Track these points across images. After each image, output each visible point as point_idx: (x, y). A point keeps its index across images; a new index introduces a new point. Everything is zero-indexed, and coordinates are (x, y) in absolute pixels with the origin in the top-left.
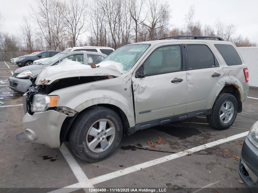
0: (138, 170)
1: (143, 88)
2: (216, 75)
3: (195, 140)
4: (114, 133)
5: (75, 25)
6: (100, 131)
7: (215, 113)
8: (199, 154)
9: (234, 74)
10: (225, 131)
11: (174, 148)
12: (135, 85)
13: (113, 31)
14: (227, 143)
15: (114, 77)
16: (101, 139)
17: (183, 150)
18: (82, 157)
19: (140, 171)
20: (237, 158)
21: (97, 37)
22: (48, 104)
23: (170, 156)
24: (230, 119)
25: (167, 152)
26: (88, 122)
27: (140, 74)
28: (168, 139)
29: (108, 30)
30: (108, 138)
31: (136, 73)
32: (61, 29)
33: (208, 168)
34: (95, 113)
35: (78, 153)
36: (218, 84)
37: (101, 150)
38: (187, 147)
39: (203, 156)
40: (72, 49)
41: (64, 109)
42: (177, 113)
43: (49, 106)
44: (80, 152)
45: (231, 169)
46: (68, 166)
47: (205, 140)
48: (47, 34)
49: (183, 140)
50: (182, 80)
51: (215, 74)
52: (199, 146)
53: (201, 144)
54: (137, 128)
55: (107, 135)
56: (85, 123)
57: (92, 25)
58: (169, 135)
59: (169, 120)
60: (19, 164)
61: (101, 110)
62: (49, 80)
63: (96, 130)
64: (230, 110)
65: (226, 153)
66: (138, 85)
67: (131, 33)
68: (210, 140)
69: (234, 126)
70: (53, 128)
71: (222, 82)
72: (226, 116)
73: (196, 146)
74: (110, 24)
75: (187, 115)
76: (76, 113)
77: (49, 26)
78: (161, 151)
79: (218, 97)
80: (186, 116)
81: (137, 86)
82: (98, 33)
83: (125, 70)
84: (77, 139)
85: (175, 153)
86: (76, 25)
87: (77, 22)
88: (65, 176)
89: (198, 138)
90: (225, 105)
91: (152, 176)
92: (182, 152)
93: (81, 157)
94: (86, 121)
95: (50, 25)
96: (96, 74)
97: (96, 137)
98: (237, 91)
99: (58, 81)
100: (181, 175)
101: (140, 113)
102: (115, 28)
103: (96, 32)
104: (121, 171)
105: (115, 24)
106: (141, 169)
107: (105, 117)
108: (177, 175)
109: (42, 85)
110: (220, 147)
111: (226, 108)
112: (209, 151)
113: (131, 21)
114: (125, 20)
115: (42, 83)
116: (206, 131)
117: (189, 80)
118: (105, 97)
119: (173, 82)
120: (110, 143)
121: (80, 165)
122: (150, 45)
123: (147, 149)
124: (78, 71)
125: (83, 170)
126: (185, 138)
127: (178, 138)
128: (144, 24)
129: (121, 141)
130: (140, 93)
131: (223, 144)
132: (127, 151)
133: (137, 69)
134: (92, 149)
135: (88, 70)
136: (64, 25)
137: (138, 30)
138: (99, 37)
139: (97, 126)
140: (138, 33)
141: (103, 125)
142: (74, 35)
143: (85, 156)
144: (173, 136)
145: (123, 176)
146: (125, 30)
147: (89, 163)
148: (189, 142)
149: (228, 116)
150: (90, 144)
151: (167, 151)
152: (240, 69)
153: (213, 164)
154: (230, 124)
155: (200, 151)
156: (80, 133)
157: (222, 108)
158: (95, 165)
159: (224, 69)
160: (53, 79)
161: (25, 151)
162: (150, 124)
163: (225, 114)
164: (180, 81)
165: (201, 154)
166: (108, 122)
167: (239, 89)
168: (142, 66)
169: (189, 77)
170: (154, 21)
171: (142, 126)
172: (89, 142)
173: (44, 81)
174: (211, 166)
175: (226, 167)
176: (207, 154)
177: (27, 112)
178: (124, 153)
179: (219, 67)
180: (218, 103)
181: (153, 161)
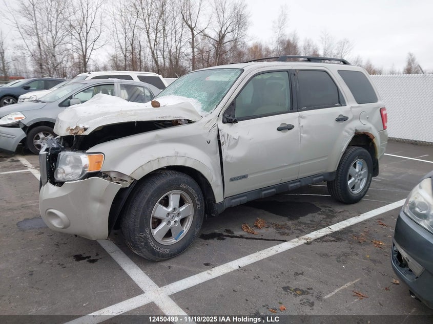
0: (235, 269)
1: (235, 139)
2: (342, 119)
3: (314, 221)
4: (191, 213)
5: (85, 34)
6: (170, 209)
7: (341, 177)
8: (322, 241)
9: (368, 117)
10: (355, 205)
11: (284, 234)
12: (223, 136)
13: (152, 46)
14: (361, 223)
15: (190, 122)
16: (172, 222)
17: (297, 237)
18: (145, 253)
19: (238, 270)
20: (379, 244)
21: (125, 56)
22: (86, 167)
23: (280, 245)
24: (362, 187)
25: (275, 240)
26: (152, 196)
27: (230, 117)
28: (271, 221)
29: (144, 43)
30: (183, 221)
31: (224, 115)
32: (60, 40)
33: (340, 262)
34: (162, 181)
35: (138, 247)
36: (345, 133)
37: (172, 241)
38: (303, 232)
39: (330, 243)
40: (88, 75)
41: (112, 175)
42: (286, 179)
43: (88, 171)
44: (141, 246)
45: (374, 261)
46: (121, 269)
47: (329, 220)
48: (34, 47)
49: (296, 222)
50: (293, 126)
51: (341, 117)
52: (321, 229)
53: (324, 227)
54: (227, 205)
55: (181, 217)
56: (147, 197)
57: (115, 34)
58: (271, 214)
59: (273, 190)
60: (35, 269)
61: (172, 176)
62: (86, 127)
63: (164, 208)
64: (362, 172)
65: (363, 238)
66: (228, 135)
67: (183, 50)
68: (335, 219)
69: (367, 198)
70: (97, 206)
71: (351, 129)
72: (356, 183)
73: (316, 230)
74: (148, 33)
75: (299, 181)
76: (133, 181)
77: (37, 34)
78: (265, 240)
79: (345, 153)
80: (298, 183)
81: (226, 136)
82: (126, 49)
83: (205, 110)
84: (136, 224)
85: (286, 241)
86: (87, 33)
87: (88, 29)
88: (120, 285)
89: (318, 217)
90: (355, 166)
91: (259, 277)
92: (296, 240)
93: (142, 253)
94: (150, 193)
95: (40, 33)
96: (162, 117)
97: (165, 220)
98: (371, 144)
99: (101, 129)
100: (302, 274)
101: (232, 180)
102: (157, 40)
103: (124, 47)
104: (209, 271)
105: (157, 33)
106: (239, 267)
107: (178, 188)
108: (297, 274)
109: (73, 136)
110: (353, 230)
111: (357, 170)
112: (337, 236)
113: (182, 30)
114: (173, 27)
115: (73, 132)
116: (328, 207)
117: (302, 126)
118: (177, 156)
119: (279, 129)
120: (186, 229)
121: (139, 266)
122: (243, 70)
123: (242, 237)
124: (133, 113)
125: (147, 274)
126: (297, 218)
127: (287, 218)
128: (205, 35)
129: (202, 226)
130: (230, 147)
131: (356, 225)
132: (210, 241)
133: (224, 109)
134: (159, 239)
135: (149, 111)
136: (65, 34)
137: (195, 44)
138: (128, 54)
139: (166, 203)
140: (195, 50)
141: (174, 200)
142: (84, 51)
143: (148, 251)
144: (278, 216)
145: (214, 279)
146: (174, 45)
147: (153, 262)
148: (305, 224)
149: (359, 182)
150: (155, 232)
151: (273, 239)
152: (376, 108)
153: (346, 255)
154: (362, 195)
155: (324, 237)
156: (140, 213)
157: (351, 170)
158: (165, 264)
159: (353, 109)
160: (92, 126)
161: (40, 248)
162: (245, 198)
163: (356, 179)
164: (290, 128)
165: (326, 241)
166: (183, 195)
167: (374, 140)
168: (233, 104)
169: (303, 122)
170: (223, 29)
171: (233, 201)
172: (154, 228)
173: (75, 129)
174: (343, 257)
175: (365, 258)
176: (334, 241)
177: (47, 182)
178: (207, 245)
179: (346, 106)
180: (345, 162)
181: (256, 254)
